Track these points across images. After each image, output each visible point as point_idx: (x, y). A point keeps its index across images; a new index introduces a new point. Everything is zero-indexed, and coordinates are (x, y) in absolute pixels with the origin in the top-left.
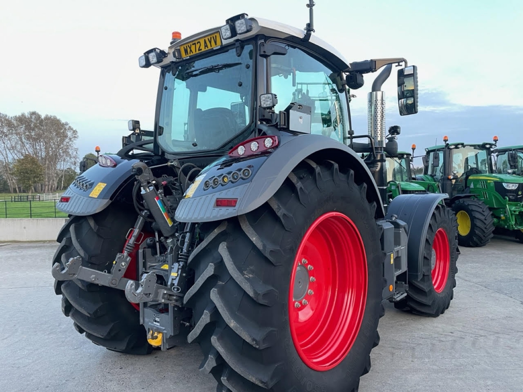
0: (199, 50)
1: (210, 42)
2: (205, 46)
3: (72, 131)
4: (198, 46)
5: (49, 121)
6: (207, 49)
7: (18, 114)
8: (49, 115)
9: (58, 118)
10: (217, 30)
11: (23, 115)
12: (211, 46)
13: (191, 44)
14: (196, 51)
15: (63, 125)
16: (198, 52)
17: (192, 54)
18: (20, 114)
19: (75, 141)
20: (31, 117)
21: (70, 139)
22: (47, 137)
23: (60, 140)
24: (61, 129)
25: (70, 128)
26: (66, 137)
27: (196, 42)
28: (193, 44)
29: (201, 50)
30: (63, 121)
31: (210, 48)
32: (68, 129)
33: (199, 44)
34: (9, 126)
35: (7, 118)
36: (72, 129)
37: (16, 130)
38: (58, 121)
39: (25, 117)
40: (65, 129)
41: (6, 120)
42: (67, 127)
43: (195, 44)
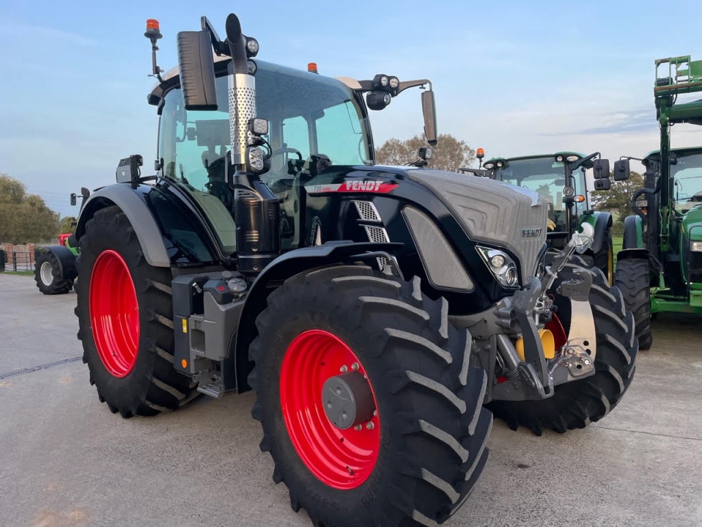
3: (468, 152)
5: (443, 142)
7: (411, 138)
8: (443, 135)
9: (453, 137)
11: (416, 138)
15: (458, 145)
18: (413, 137)
19: (471, 164)
20: (424, 139)
21: (466, 161)
22: (440, 162)
23: (455, 165)
24: (456, 150)
25: (467, 148)
26: (462, 159)
30: (458, 140)
32: (465, 149)
34: (401, 153)
35: (400, 143)
36: (469, 149)
37: (408, 157)
38: (454, 140)
39: (418, 140)
40: (461, 150)
41: (400, 146)
42: (463, 147)
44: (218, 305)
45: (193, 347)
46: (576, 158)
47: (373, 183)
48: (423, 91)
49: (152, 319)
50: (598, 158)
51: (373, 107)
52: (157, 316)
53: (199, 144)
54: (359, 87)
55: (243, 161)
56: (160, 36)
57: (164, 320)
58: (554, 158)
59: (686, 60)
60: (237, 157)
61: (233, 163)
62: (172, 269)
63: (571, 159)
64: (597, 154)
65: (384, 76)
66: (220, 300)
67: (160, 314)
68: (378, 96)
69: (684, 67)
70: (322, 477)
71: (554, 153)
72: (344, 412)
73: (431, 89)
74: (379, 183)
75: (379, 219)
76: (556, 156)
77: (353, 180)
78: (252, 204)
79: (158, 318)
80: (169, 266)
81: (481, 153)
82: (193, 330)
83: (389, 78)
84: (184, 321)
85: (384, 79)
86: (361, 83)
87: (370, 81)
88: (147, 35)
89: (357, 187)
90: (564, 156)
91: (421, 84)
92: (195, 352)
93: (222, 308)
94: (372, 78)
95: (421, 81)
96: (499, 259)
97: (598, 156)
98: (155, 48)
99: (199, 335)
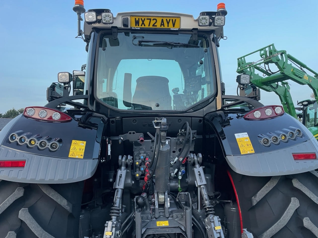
0: (153, 25)
1: (168, 23)
2: (161, 25)
4: (153, 22)
6: (162, 27)
10: (179, 16)
12: (168, 26)
13: (146, 18)
14: (149, 26)
16: (151, 26)
17: (143, 26)
27: (152, 18)
28: (147, 19)
29: (156, 26)
31: (166, 26)
33: (155, 21)
43: (150, 19)
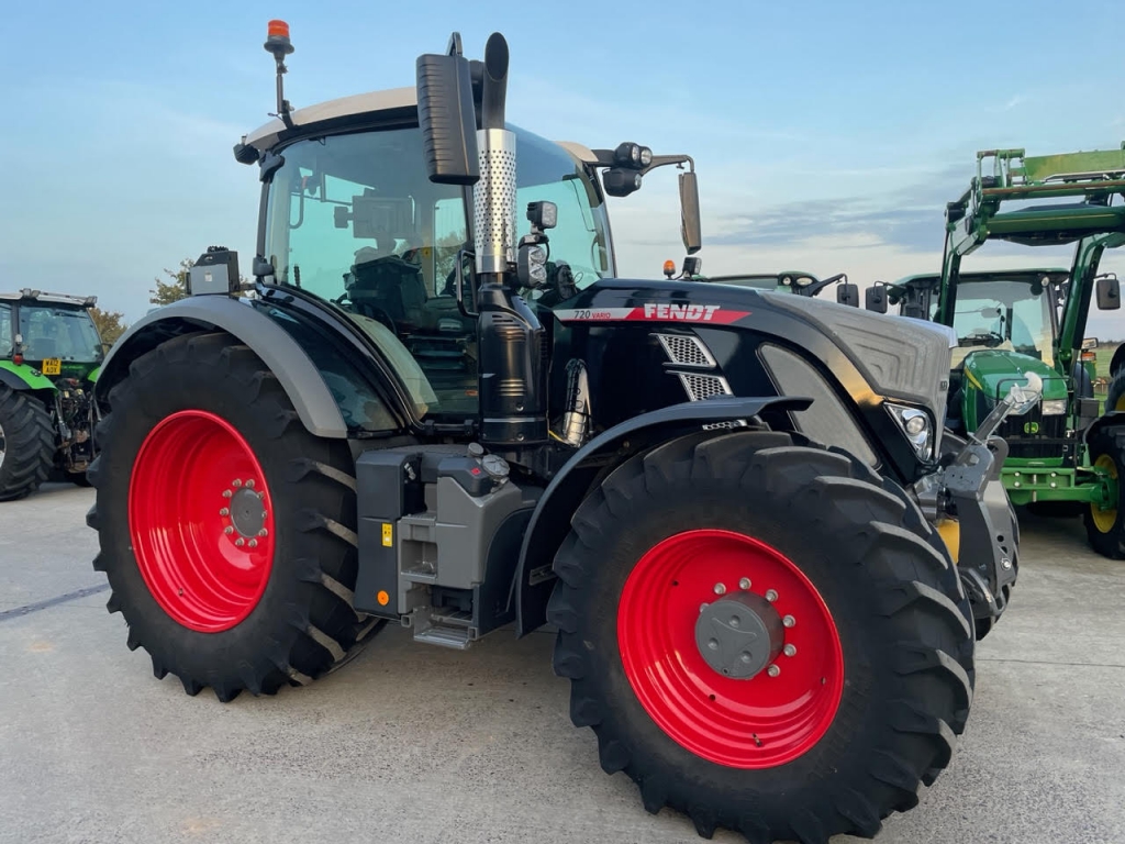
44: (471, 498)
45: (404, 569)
46: (809, 281)
47: (700, 308)
48: (682, 172)
49: (314, 525)
50: (844, 282)
51: (613, 192)
52: (326, 520)
53: (357, 234)
54: (594, 159)
55: (497, 268)
56: (291, 49)
57: (337, 528)
58: (776, 280)
59: (1020, 155)
60: (488, 260)
61: (479, 271)
62: (350, 441)
63: (803, 282)
64: (841, 276)
65: (634, 145)
66: (474, 488)
67: (330, 517)
68: (624, 175)
69: (1015, 163)
70: (710, 756)
71: (778, 272)
72: (747, 653)
73: (692, 170)
74: (711, 309)
75: (712, 363)
76: (781, 278)
77: (657, 303)
78: (509, 337)
79: (326, 524)
80: (345, 436)
81: (670, 268)
82: (405, 541)
83: (642, 149)
84: (387, 528)
85: (635, 150)
86: (596, 152)
87: (611, 151)
88: (270, 46)
89: (668, 313)
90: (794, 277)
91: (679, 160)
92: (407, 578)
93: (480, 503)
94: (613, 148)
95: (679, 157)
96: (918, 423)
97: (843, 279)
98: (281, 70)
99: (420, 549)
